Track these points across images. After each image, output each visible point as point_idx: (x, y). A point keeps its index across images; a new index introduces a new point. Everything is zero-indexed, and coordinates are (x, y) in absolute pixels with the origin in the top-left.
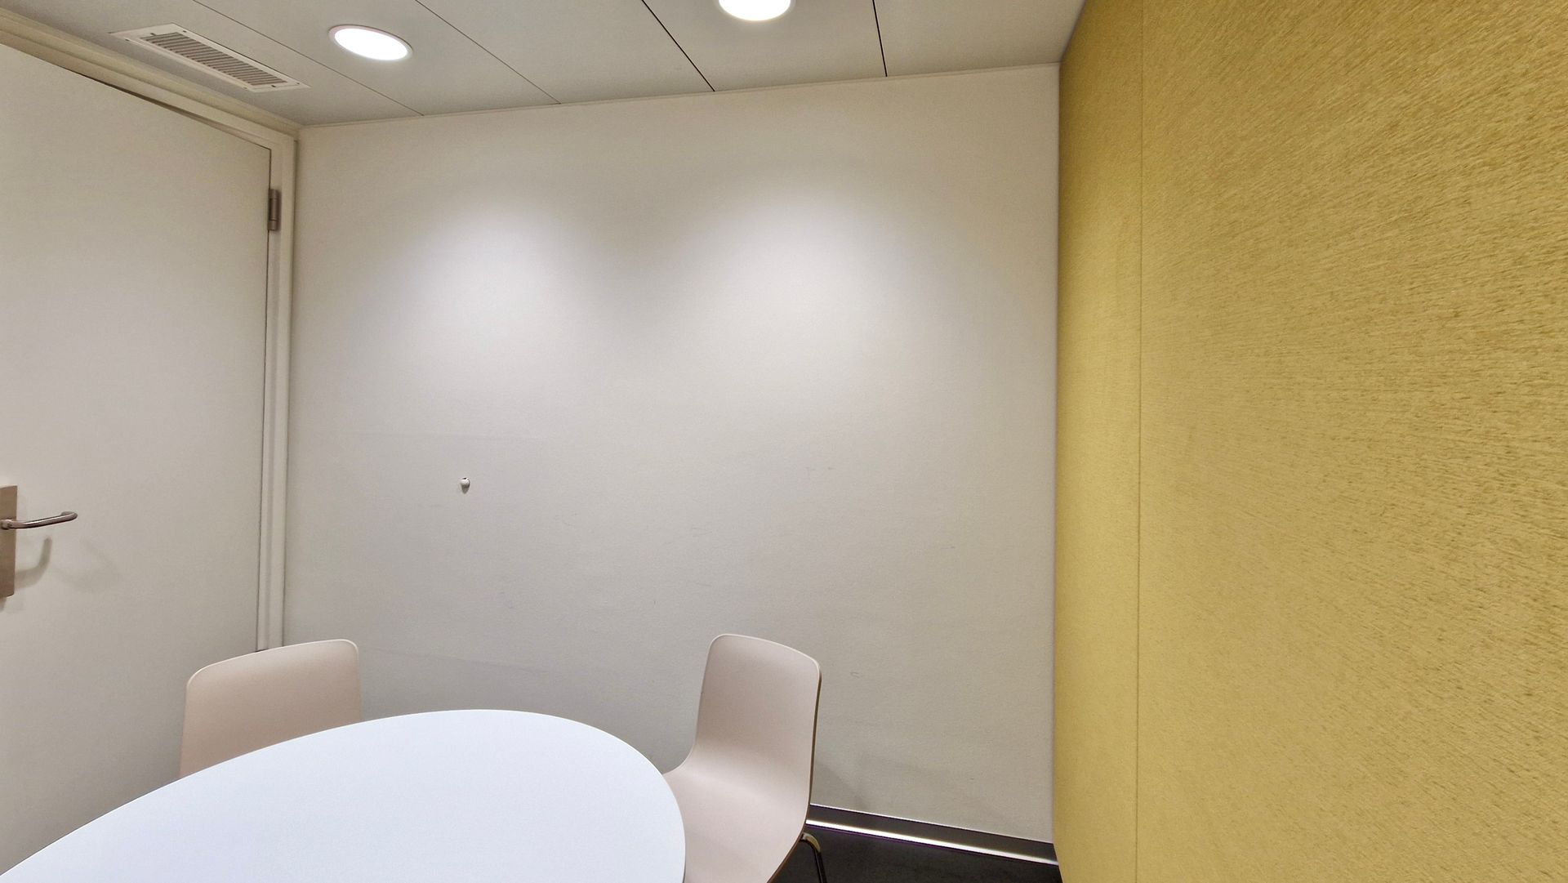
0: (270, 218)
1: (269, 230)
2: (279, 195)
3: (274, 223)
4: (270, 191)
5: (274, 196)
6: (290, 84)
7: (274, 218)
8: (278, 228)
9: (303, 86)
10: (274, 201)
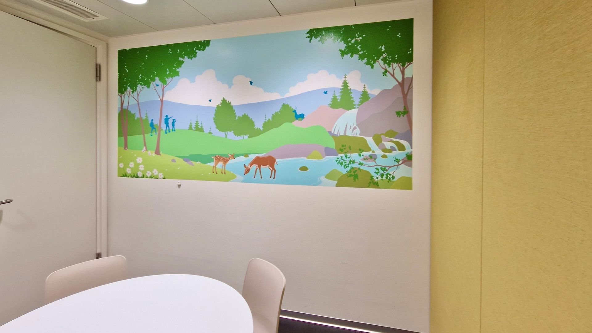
0: (97, 76)
1: (97, 81)
2: (100, 66)
3: (98, 78)
4: (96, 65)
5: (98, 67)
6: (100, 18)
7: (98, 76)
8: (100, 80)
9: (105, 18)
10: (98, 69)
